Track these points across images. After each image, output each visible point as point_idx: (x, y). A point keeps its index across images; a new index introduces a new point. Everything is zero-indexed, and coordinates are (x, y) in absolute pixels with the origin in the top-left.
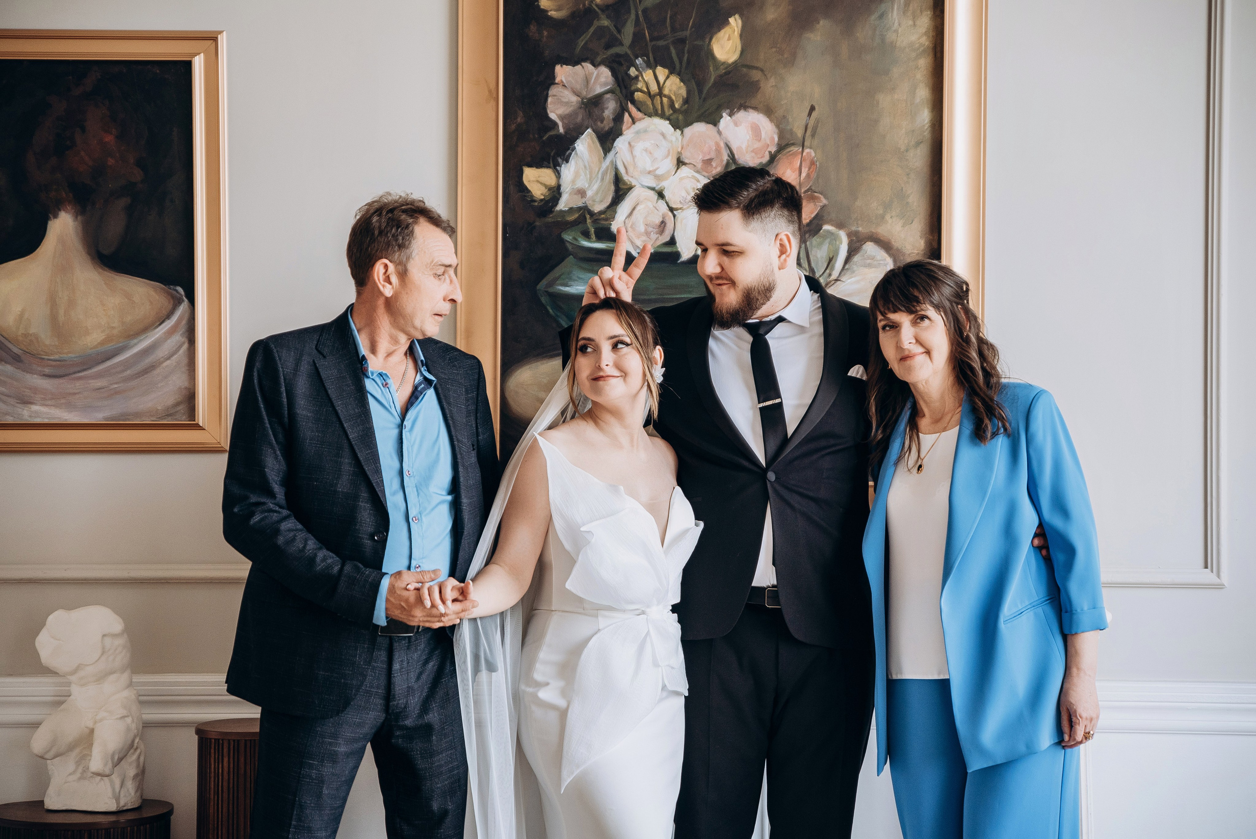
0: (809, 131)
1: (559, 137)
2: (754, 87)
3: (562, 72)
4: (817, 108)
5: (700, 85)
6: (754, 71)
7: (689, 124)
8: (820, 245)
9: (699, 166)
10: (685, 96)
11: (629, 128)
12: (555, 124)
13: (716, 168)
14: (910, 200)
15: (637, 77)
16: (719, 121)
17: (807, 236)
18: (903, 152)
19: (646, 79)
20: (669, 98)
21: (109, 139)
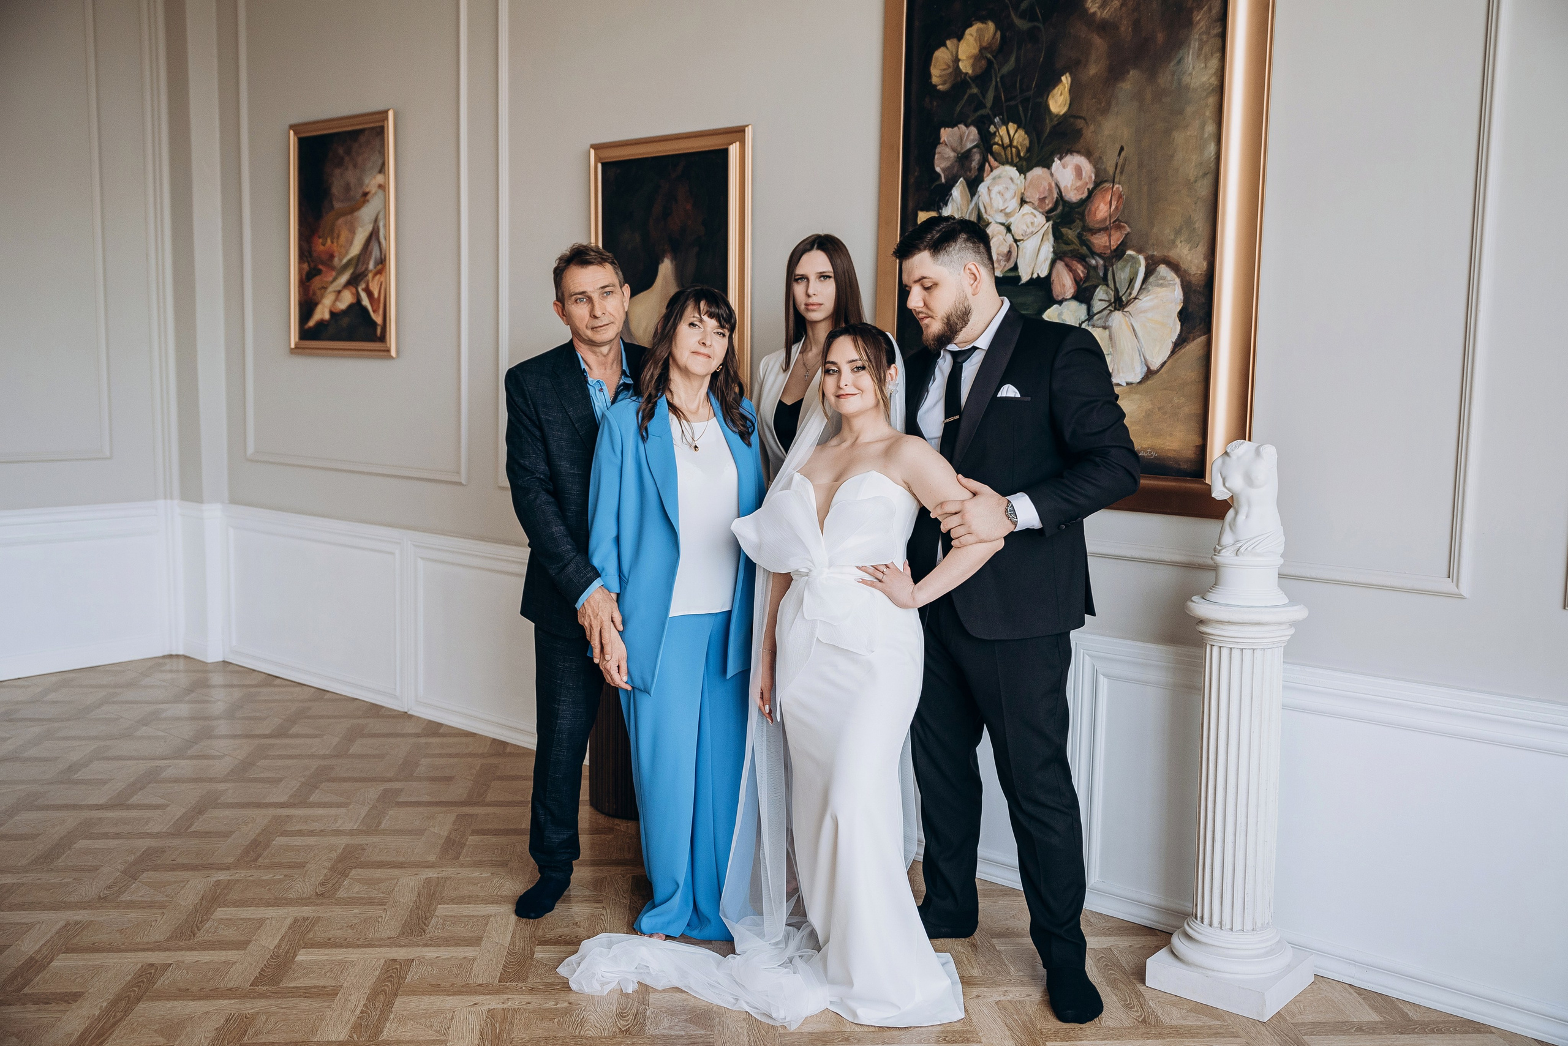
0: (1121, 168)
1: (942, 184)
2: (1078, 134)
3: (945, 134)
4: (1125, 148)
5: (1039, 135)
6: (1079, 120)
7: (1030, 169)
8: (1124, 267)
9: (1036, 204)
10: (1028, 146)
11: (988, 175)
12: (939, 175)
13: (1048, 205)
14: (1197, 225)
15: (995, 133)
16: (1052, 165)
17: (1114, 260)
18: (1192, 183)
19: (1001, 134)
20: (1016, 147)
21: (689, 207)
